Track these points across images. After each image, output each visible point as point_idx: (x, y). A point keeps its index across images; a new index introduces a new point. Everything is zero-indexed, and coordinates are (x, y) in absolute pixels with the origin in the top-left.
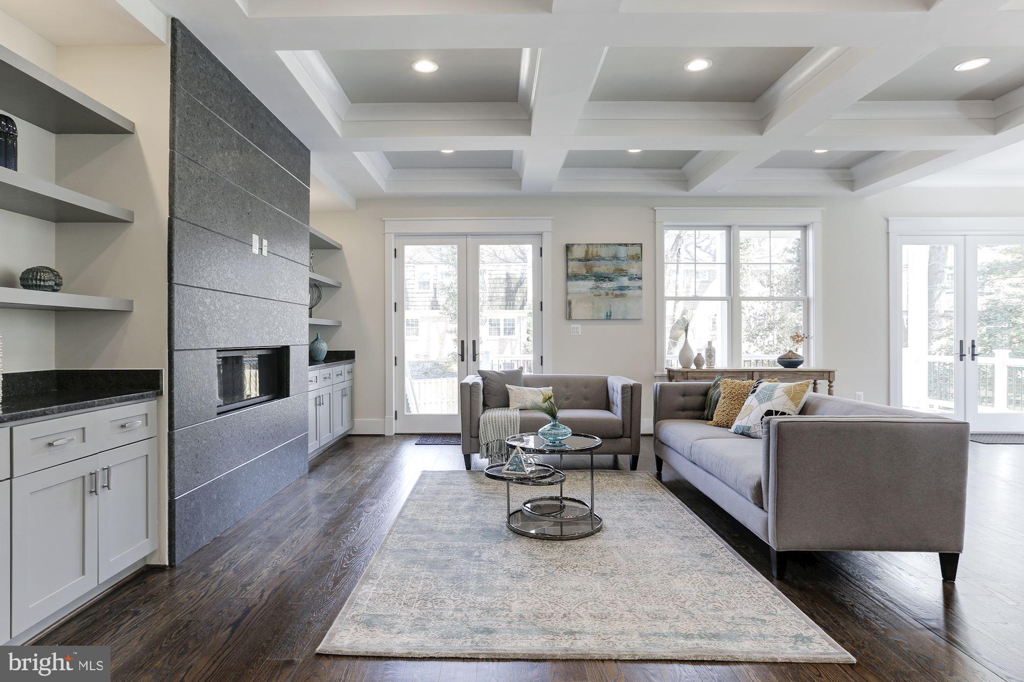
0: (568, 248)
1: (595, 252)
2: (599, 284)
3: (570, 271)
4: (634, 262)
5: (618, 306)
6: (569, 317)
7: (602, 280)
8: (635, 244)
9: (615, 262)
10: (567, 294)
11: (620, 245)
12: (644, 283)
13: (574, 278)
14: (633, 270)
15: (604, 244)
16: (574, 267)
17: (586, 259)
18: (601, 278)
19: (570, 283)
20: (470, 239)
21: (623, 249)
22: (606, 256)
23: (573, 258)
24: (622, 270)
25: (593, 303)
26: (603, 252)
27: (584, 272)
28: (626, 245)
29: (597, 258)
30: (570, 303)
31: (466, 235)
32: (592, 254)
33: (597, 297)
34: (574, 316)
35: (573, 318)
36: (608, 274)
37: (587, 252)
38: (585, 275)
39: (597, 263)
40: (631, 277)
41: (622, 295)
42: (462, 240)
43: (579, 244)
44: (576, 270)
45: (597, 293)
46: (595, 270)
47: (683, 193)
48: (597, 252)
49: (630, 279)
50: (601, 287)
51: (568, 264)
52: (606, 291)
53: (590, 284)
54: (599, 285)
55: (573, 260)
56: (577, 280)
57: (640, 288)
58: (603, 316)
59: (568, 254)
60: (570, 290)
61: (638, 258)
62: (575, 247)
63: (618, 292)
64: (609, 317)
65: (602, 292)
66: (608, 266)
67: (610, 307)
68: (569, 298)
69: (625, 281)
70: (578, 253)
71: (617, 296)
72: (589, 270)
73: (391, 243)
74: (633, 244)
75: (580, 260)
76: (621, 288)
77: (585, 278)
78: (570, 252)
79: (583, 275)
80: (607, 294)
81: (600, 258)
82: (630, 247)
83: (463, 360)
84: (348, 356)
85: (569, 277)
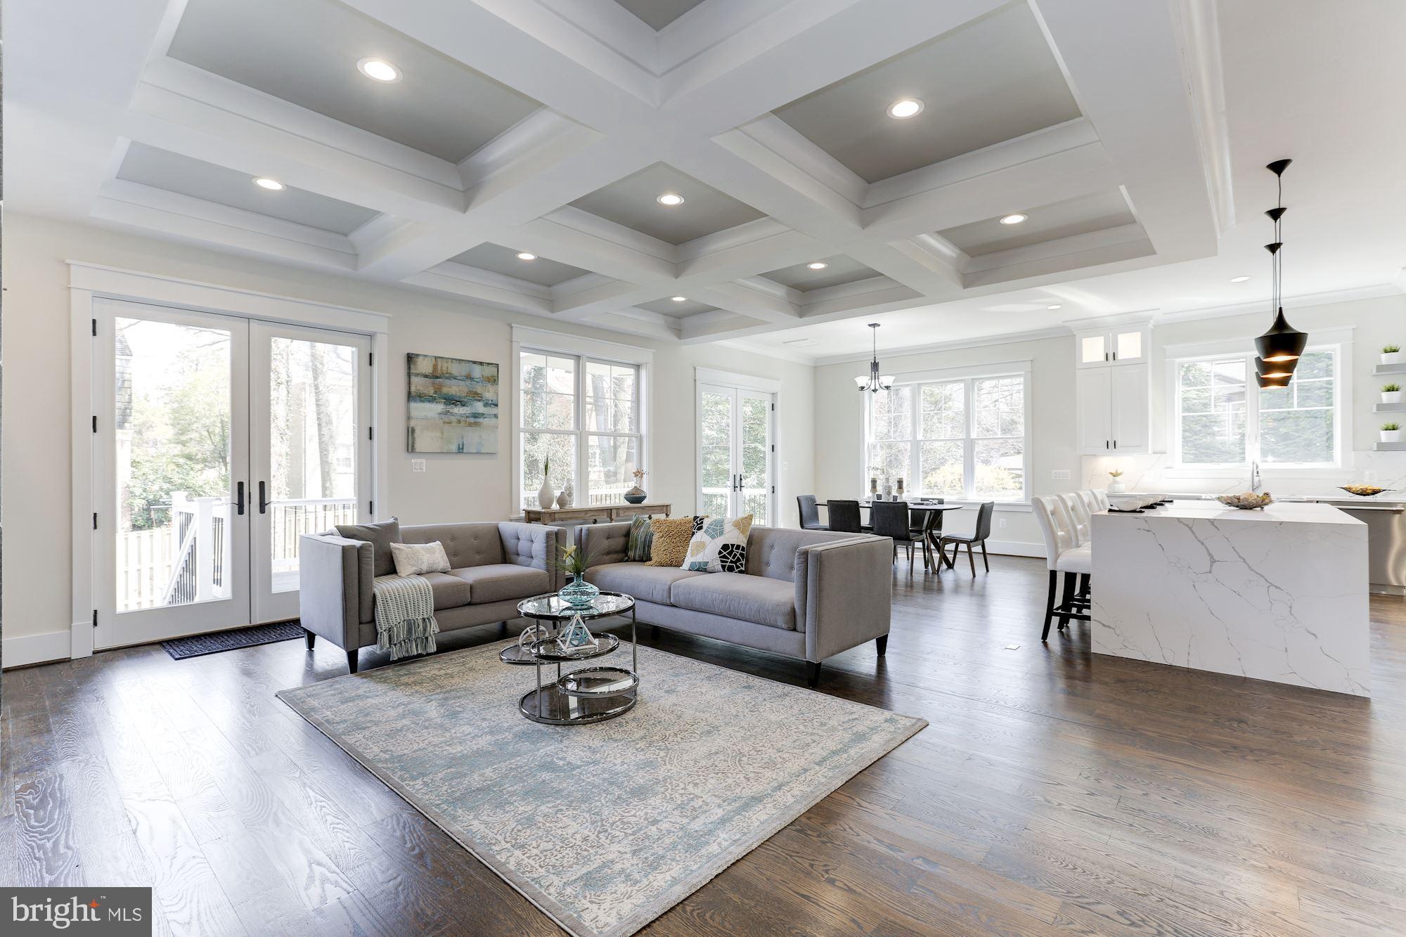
0: (410, 358)
1: (445, 369)
2: (450, 408)
3: (413, 389)
4: (489, 386)
5: (472, 438)
6: (412, 450)
7: (453, 403)
8: (491, 364)
9: (468, 382)
10: (409, 418)
11: (475, 362)
12: (500, 411)
13: (418, 398)
14: (489, 395)
15: (456, 359)
16: (420, 384)
17: (434, 376)
18: (451, 401)
19: (413, 405)
20: (255, 326)
21: (477, 368)
22: (458, 375)
23: (418, 372)
24: (476, 393)
25: (442, 433)
26: (455, 369)
27: (431, 392)
28: (481, 363)
29: (447, 375)
30: (411, 431)
31: (248, 318)
32: (441, 370)
33: (447, 425)
34: (418, 447)
35: (417, 450)
36: (460, 397)
37: (435, 367)
38: (432, 396)
39: (447, 382)
40: (486, 403)
41: (476, 424)
42: (240, 325)
43: (426, 356)
44: (422, 389)
45: (447, 420)
46: (445, 390)
47: (544, 313)
48: (447, 368)
49: (486, 405)
50: (452, 413)
51: (411, 379)
52: (459, 418)
53: (439, 407)
54: (451, 411)
55: (417, 375)
56: (422, 401)
57: (496, 416)
58: (454, 448)
59: (412, 366)
60: (413, 413)
61: (494, 380)
62: (421, 358)
63: (472, 420)
64: (461, 450)
65: (453, 419)
66: (460, 388)
67: (463, 438)
68: (412, 423)
69: (479, 407)
70: (424, 366)
71: (470, 425)
72: (438, 390)
74: (488, 364)
75: (426, 376)
76: (476, 415)
77: (432, 400)
78: (415, 365)
79: (430, 396)
81: (451, 377)
82: (485, 367)
83: (241, 512)
85: (410, 397)
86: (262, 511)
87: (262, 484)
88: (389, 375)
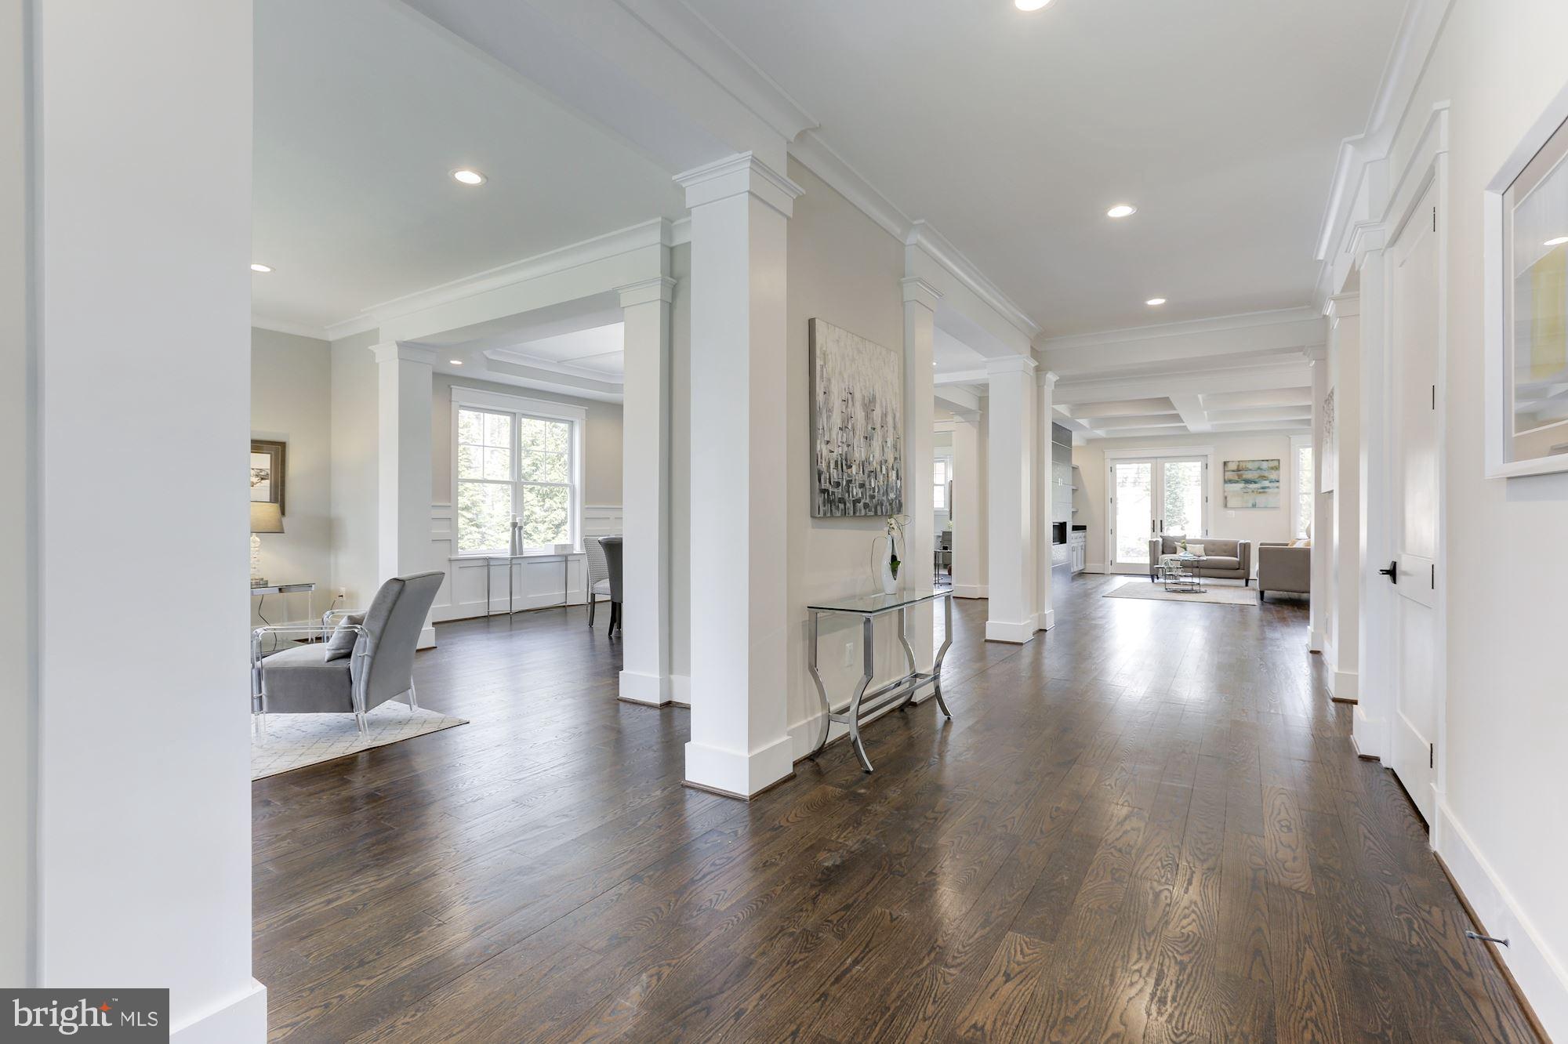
0: (1225, 463)
1: (1244, 466)
2: (1247, 485)
3: (1226, 478)
4: (1273, 471)
5: (1261, 499)
6: (1226, 506)
7: (1249, 483)
8: (1274, 460)
9: (1259, 471)
10: (1225, 492)
11: (1263, 461)
12: (1281, 484)
13: (1228, 482)
14: (1273, 475)
15: (1251, 461)
16: (1229, 475)
17: (1238, 470)
18: (1247, 481)
19: (1226, 485)
20: (1158, 460)
21: (1265, 463)
22: (1252, 468)
24: (1264, 477)
25: (1243, 497)
26: (1250, 465)
27: (1236, 478)
28: (1267, 461)
29: (1246, 469)
30: (1226, 498)
31: (1156, 458)
32: (1242, 467)
33: (1246, 494)
34: (1229, 505)
35: (1228, 507)
36: (1254, 479)
37: (1238, 466)
39: (1246, 472)
41: (1264, 492)
42: (1154, 461)
43: (1233, 461)
44: (1231, 478)
45: (1246, 491)
46: (1244, 477)
48: (1246, 466)
49: (1270, 482)
50: (1249, 488)
51: (1226, 474)
52: (1252, 490)
53: (1241, 485)
55: (1228, 471)
56: (1231, 483)
57: (1278, 487)
58: (1250, 505)
59: (1225, 467)
60: (1226, 490)
61: (1277, 468)
62: (1230, 463)
63: (1261, 490)
64: (1254, 506)
65: (1249, 490)
66: (1254, 474)
67: (1255, 500)
68: (1226, 494)
69: (1266, 483)
70: (1232, 466)
71: (1260, 493)
72: (1240, 476)
73: (1109, 464)
74: (1272, 460)
75: (1233, 471)
76: (1263, 488)
77: (1237, 482)
78: (1227, 466)
79: (1236, 480)
80: (1253, 492)
81: (1248, 470)
82: (1270, 462)
83: (1154, 531)
84: (1083, 528)
85: (1226, 482)
86: (1161, 532)
87: (1161, 521)
88: (1216, 474)
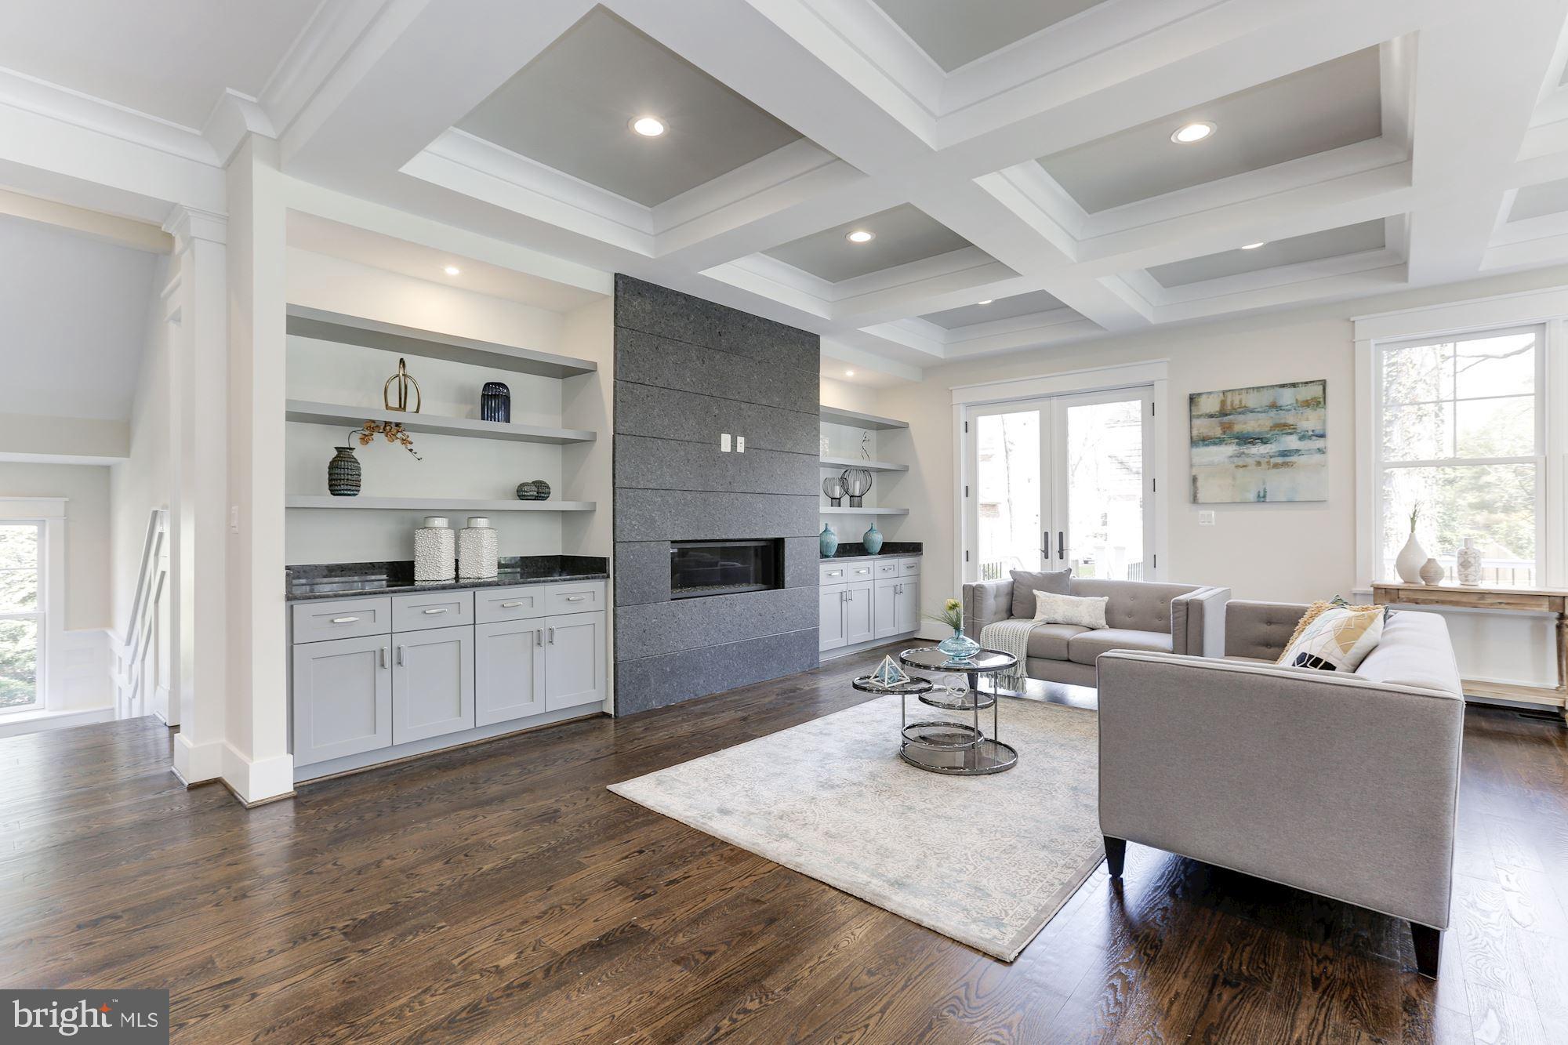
0: (1193, 399)
1: (1236, 402)
2: (1244, 449)
3: (1195, 432)
4: (1309, 411)
5: (1279, 483)
6: (1194, 500)
7: (1250, 443)
8: (1311, 382)
9: (1273, 413)
10: (1191, 466)
11: (1283, 386)
12: (1330, 443)
13: (1201, 442)
14: (1309, 424)
15: (1253, 388)
16: (1203, 426)
17: (1223, 413)
18: (1246, 439)
19: (1195, 450)
20: (1055, 401)
21: (1288, 392)
22: (1255, 406)
23: (1200, 413)
24: (1285, 425)
25: (1234, 478)
26: (1251, 401)
27: (1218, 432)
28: (1294, 385)
29: (1240, 410)
30: (1195, 480)
31: (1049, 396)
32: (1232, 405)
33: (1241, 470)
34: (1201, 497)
35: (1200, 501)
36: (1260, 433)
37: (1223, 403)
38: (1219, 438)
39: (1241, 417)
40: (1303, 435)
41: (1285, 464)
42: (1045, 404)
43: (1210, 393)
44: (1205, 432)
45: (1240, 464)
46: (1237, 428)
47: (1400, 286)
48: (1240, 401)
49: (1301, 438)
50: (1248, 454)
51: (1193, 423)
52: (1258, 459)
53: (1230, 449)
54: (1246, 451)
55: (1199, 416)
56: (1206, 445)
57: (1321, 451)
58: (1252, 496)
59: (1193, 408)
60: (1195, 460)
61: (1319, 403)
62: (1204, 397)
63: (1280, 460)
64: (1262, 498)
65: (1249, 461)
66: (1260, 422)
67: (1264, 484)
68: (1194, 472)
69: (1291, 442)
70: (1210, 405)
71: (1276, 466)
72: (1226, 428)
73: (961, 416)
74: (1307, 383)
75: (1211, 416)
76: (1284, 454)
77: (1220, 442)
78: (1196, 405)
79: (1217, 438)
80: (1259, 464)
81: (1246, 410)
82: (1302, 388)
83: (1046, 557)
84: (914, 549)
85: (1194, 442)
86: (1061, 557)
87: (1061, 534)
88: (1174, 423)
